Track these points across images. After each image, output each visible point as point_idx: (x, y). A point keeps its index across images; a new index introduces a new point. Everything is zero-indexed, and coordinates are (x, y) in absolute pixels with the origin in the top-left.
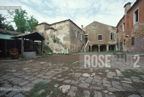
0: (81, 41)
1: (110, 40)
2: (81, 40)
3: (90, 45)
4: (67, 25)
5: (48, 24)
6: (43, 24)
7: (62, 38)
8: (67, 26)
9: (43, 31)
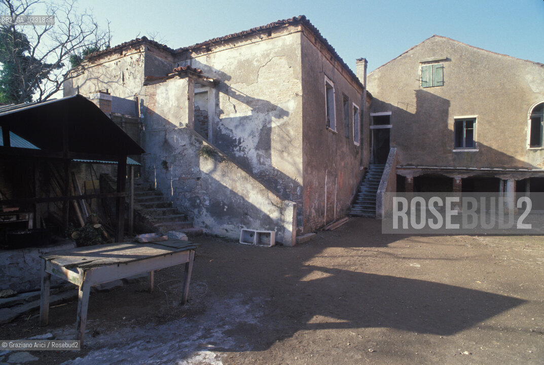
0: (356, 152)
1: (528, 147)
2: (357, 144)
3: (402, 172)
4: (284, 53)
5: (165, 49)
6: (135, 44)
7: (252, 134)
8: (283, 61)
9: (137, 91)
